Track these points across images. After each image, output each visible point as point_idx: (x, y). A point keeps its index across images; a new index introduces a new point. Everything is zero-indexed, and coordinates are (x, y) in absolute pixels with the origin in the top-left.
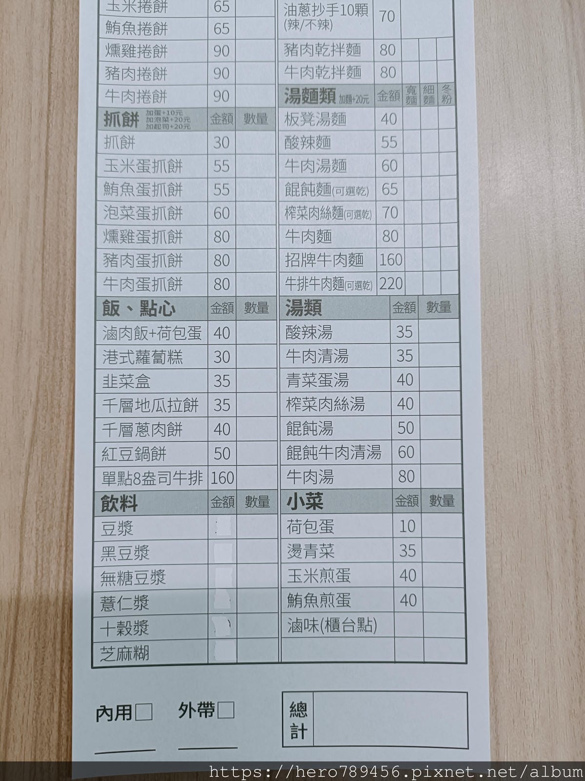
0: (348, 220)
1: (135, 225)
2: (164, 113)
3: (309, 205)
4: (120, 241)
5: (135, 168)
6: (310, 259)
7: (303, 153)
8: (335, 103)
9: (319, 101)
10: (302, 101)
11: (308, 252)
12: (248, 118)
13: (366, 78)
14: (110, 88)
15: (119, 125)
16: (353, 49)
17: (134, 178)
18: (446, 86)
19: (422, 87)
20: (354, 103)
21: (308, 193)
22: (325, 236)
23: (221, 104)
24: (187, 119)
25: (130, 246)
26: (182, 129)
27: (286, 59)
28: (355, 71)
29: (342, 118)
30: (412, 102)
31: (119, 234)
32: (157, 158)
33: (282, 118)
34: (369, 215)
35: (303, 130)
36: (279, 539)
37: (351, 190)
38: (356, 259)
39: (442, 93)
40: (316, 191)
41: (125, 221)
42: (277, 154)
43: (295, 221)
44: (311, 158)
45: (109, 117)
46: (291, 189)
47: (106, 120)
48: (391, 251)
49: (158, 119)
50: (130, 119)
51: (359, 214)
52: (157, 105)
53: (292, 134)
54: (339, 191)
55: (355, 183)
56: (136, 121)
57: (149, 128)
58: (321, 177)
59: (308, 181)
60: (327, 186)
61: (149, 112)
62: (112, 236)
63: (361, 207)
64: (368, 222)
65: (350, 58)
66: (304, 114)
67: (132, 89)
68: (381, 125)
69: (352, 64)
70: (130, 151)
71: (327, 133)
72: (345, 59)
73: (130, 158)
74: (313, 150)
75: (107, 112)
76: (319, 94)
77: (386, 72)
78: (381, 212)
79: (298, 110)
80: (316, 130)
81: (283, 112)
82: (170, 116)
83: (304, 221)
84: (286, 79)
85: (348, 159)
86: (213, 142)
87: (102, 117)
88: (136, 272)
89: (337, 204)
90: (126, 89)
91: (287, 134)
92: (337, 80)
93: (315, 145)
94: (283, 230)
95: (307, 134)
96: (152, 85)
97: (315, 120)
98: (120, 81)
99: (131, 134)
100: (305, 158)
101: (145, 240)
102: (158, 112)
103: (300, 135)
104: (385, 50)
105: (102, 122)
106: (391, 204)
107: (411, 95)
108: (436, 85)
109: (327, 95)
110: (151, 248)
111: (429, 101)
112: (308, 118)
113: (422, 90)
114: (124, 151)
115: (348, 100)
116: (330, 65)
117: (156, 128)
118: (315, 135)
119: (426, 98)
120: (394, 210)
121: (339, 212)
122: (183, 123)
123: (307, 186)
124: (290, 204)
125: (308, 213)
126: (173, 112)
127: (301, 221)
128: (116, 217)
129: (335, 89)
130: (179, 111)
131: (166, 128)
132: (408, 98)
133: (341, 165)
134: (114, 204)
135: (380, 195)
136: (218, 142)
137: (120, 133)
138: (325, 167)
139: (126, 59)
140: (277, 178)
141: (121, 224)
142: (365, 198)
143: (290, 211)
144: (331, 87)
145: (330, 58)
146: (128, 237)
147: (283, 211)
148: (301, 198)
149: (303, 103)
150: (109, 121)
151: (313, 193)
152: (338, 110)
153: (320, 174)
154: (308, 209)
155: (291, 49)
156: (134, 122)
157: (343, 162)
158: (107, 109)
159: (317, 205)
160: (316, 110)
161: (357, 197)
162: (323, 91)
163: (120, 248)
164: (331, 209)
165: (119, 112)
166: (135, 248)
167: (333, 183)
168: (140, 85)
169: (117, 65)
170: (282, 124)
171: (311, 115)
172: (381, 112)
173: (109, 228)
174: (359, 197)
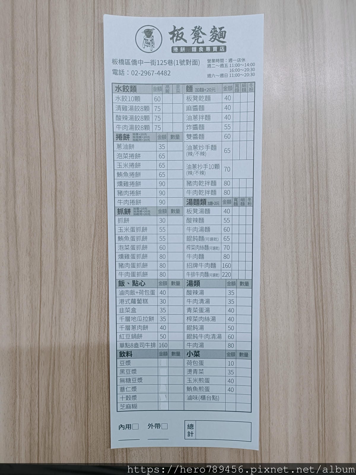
0: (211, 250)
1: (130, 252)
2: (140, 209)
3: (196, 245)
4: (124, 258)
5: (130, 230)
6: (196, 265)
7: (194, 224)
8: (206, 205)
9: (200, 204)
10: (193, 204)
11: (195, 262)
12: (172, 211)
13: (218, 195)
14: (119, 199)
15: (123, 214)
16: (214, 183)
17: (130, 234)
18: (249, 199)
19: (240, 198)
20: (213, 205)
21: (195, 240)
22: (202, 256)
23: (162, 205)
24: (149, 211)
25: (128, 260)
26: (147, 215)
27: (187, 187)
28: (214, 192)
29: (208, 211)
30: (236, 204)
31: (124, 255)
32: (138, 226)
33: (186, 211)
34: (219, 249)
35: (193, 216)
36: (184, 367)
37: (212, 239)
38: (213, 265)
39: (248, 201)
40: (198, 239)
41: (126, 251)
42: (184, 225)
43: (190, 251)
44: (196, 226)
45: (119, 211)
46: (189, 239)
47: (118, 212)
48: (227, 262)
49: (138, 211)
50: (127, 211)
51: (214, 248)
52: (137, 206)
53: (189, 217)
54: (207, 239)
55: (213, 236)
56: (130, 212)
57: (135, 215)
58: (200, 234)
59: (195, 235)
60: (203, 237)
61: (134, 209)
62: (121, 256)
63: (215, 245)
64: (218, 251)
65: (212, 187)
66: (194, 209)
67: (127, 199)
68: (224, 214)
69: (213, 189)
70: (127, 224)
71: (203, 217)
72: (210, 187)
73: (128, 226)
74: (198, 224)
75: (118, 209)
76: (200, 201)
77: (226, 192)
78: (223, 247)
79: (192, 208)
80: (198, 215)
81: (186, 209)
82: (143, 210)
83: (194, 251)
84: (187, 195)
85: (211, 227)
86: (159, 220)
87: (117, 211)
88: (130, 270)
89: (206, 244)
90: (125, 199)
91: (188, 217)
92: (207, 196)
93: (198, 221)
94: (186, 254)
95: (195, 217)
96: (135, 198)
97: (198, 212)
98: (123, 196)
99: (128, 217)
100: (194, 226)
101: (133, 258)
102: (138, 209)
103: (192, 217)
104: (226, 183)
105: (117, 213)
106: (227, 245)
107: (236, 202)
108: (245, 198)
109: (203, 202)
110: (136, 261)
111: (243, 204)
112: (195, 211)
113: (240, 200)
114: (125, 224)
115: (211, 204)
116: (204, 190)
117: (138, 215)
118: (198, 217)
119: (241, 203)
120: (228, 247)
121: (207, 247)
122: (147, 213)
123: (195, 237)
124: (188, 244)
125: (195, 248)
126: (144, 209)
127: (192, 251)
128: (123, 249)
129: (206, 199)
130: (146, 208)
131: (141, 215)
132: (234, 203)
133: (208, 229)
134: (122, 244)
135: (223, 241)
136: (161, 220)
137: (123, 217)
138: (202, 230)
139: (125, 187)
140: (184, 234)
141: (125, 252)
142: (217, 242)
143: (188, 247)
144: (205, 198)
145: (204, 187)
146: (127, 256)
147: (186, 247)
148: (192, 242)
149: (194, 205)
150: (119, 212)
151: (197, 240)
152: (207, 208)
153: (200, 233)
154: (195, 246)
155: (189, 183)
156: (129, 213)
157: (209, 228)
158: (118, 208)
159: (199, 244)
160: (199, 208)
161: (214, 242)
162: (201, 200)
163: (124, 261)
164: (204, 246)
165: (123, 209)
166: (130, 261)
167: (205, 236)
168: (130, 198)
169: (122, 190)
170: (186, 214)
171: (197, 210)
172: (224, 208)
173: (120, 253)
174: (215, 242)
